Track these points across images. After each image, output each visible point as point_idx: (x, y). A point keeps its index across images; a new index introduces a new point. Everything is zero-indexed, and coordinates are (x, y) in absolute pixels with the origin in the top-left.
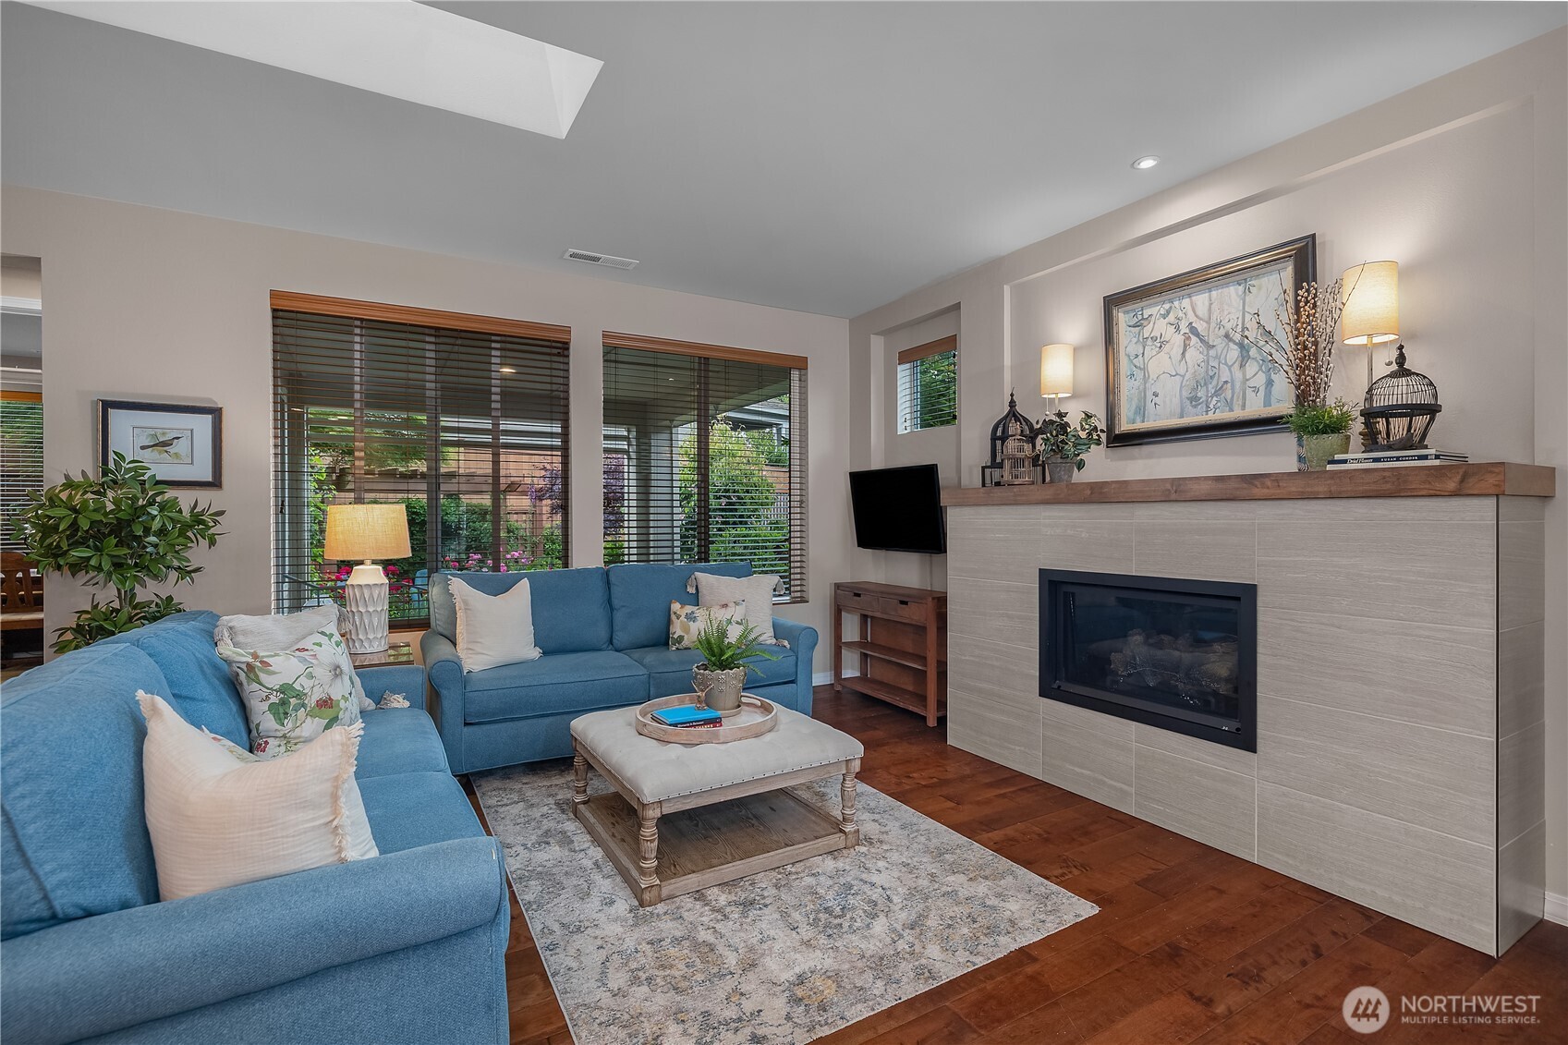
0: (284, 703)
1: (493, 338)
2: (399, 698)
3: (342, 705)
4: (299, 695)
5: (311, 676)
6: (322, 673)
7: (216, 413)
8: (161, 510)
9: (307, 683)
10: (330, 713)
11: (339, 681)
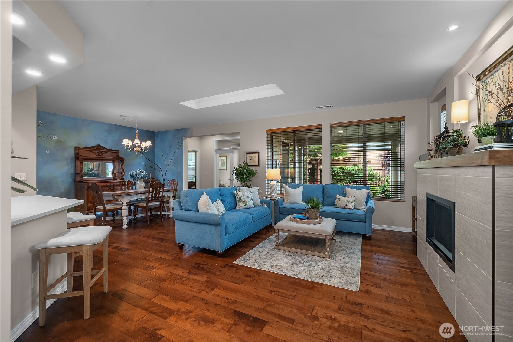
0: (239, 200)
1: (307, 130)
2: (265, 205)
3: (248, 202)
4: (241, 199)
5: (243, 197)
6: (245, 197)
7: (258, 153)
8: (246, 170)
9: (243, 198)
10: (246, 203)
11: (248, 198)
